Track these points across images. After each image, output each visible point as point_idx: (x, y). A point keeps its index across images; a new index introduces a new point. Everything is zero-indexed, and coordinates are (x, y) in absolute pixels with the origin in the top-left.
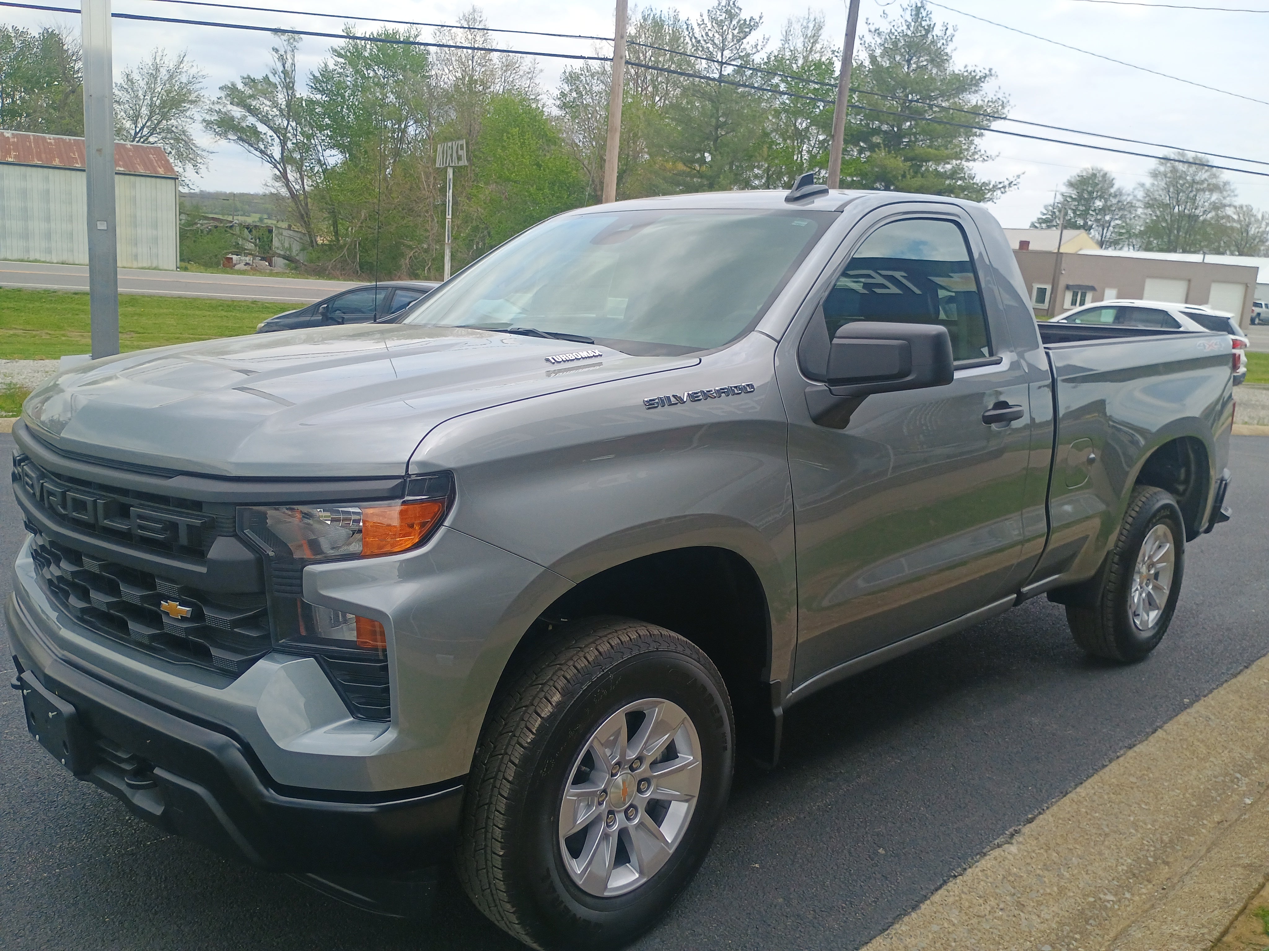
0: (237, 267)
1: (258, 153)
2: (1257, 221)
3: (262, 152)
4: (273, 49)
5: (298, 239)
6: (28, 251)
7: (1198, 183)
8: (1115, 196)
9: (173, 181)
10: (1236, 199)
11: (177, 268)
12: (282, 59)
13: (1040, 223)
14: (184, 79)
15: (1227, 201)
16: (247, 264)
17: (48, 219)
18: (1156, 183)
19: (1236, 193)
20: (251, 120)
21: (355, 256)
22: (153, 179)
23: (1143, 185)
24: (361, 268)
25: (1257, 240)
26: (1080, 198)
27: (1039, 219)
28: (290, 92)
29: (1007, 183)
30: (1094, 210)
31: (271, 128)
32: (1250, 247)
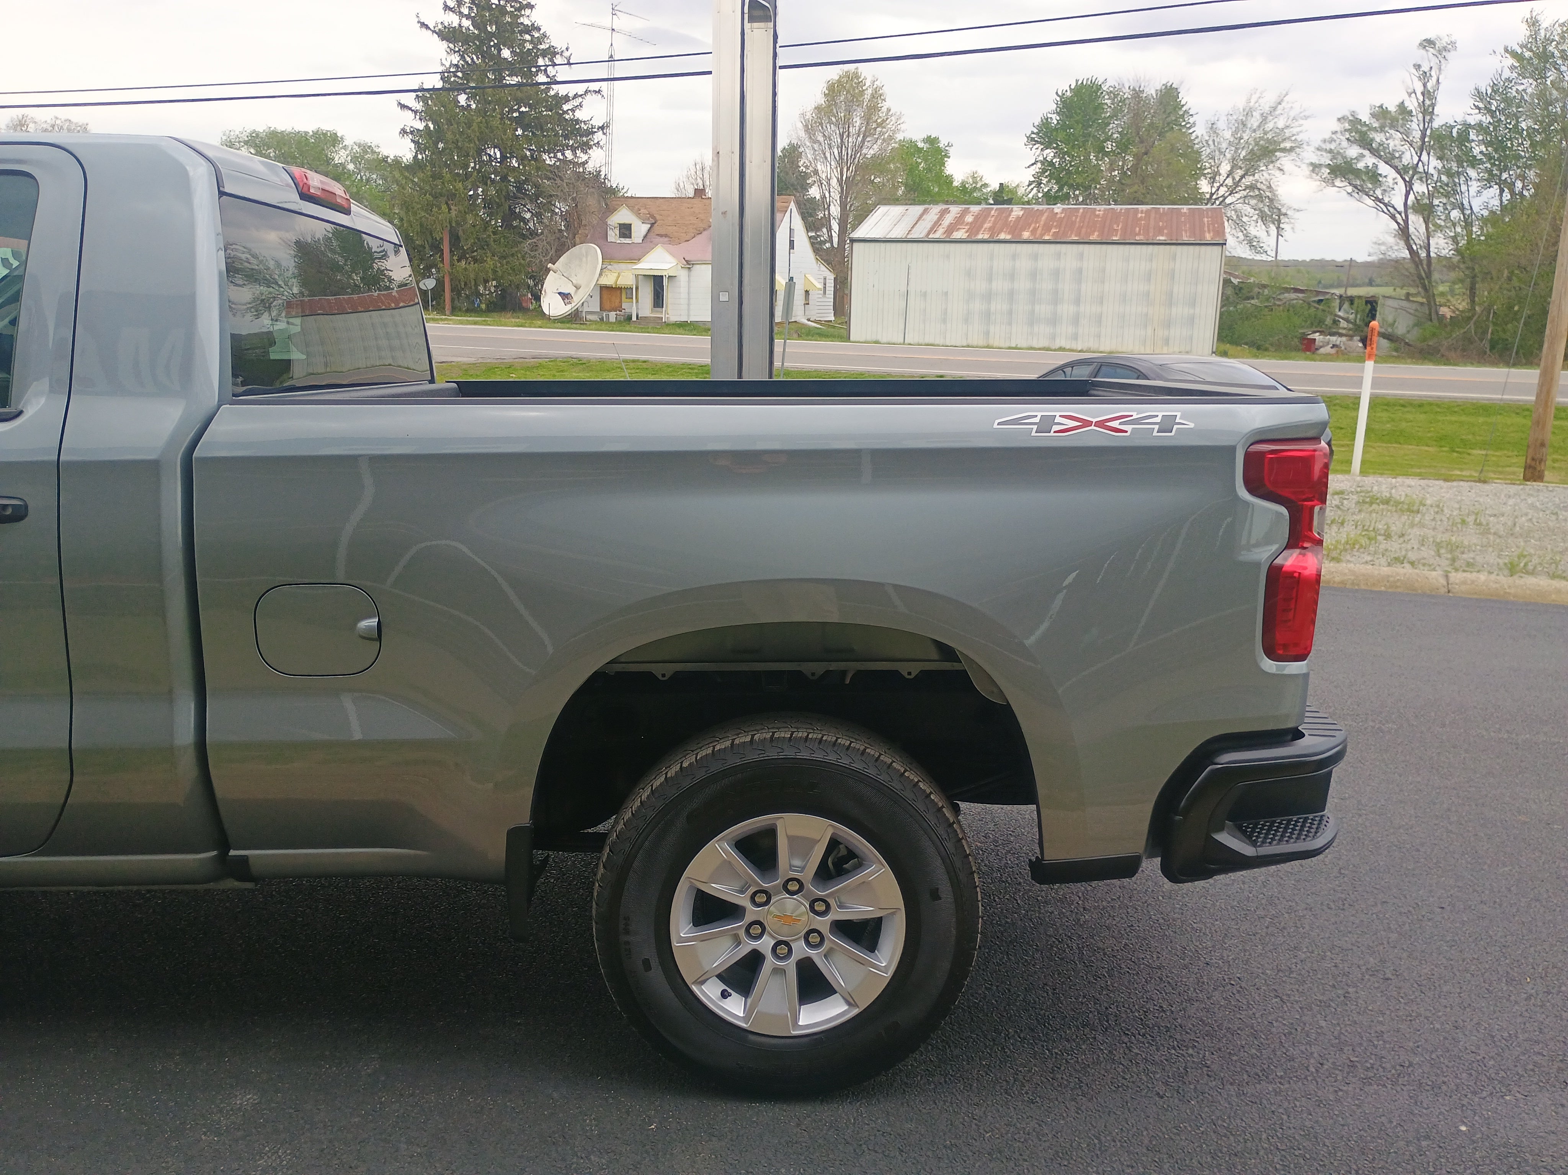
0: (1322, 351)
1: (1371, 203)
3: (1377, 199)
4: (1414, 65)
5: (1412, 311)
6: (1053, 337)
9: (1220, 248)
11: (1213, 352)
12: (1425, 77)
14: (1281, 124)
16: (1334, 346)
17: (1077, 301)
20: (1369, 160)
21: (1485, 332)
22: (1197, 247)
24: (1492, 348)
28: (1428, 118)
31: (1395, 168)
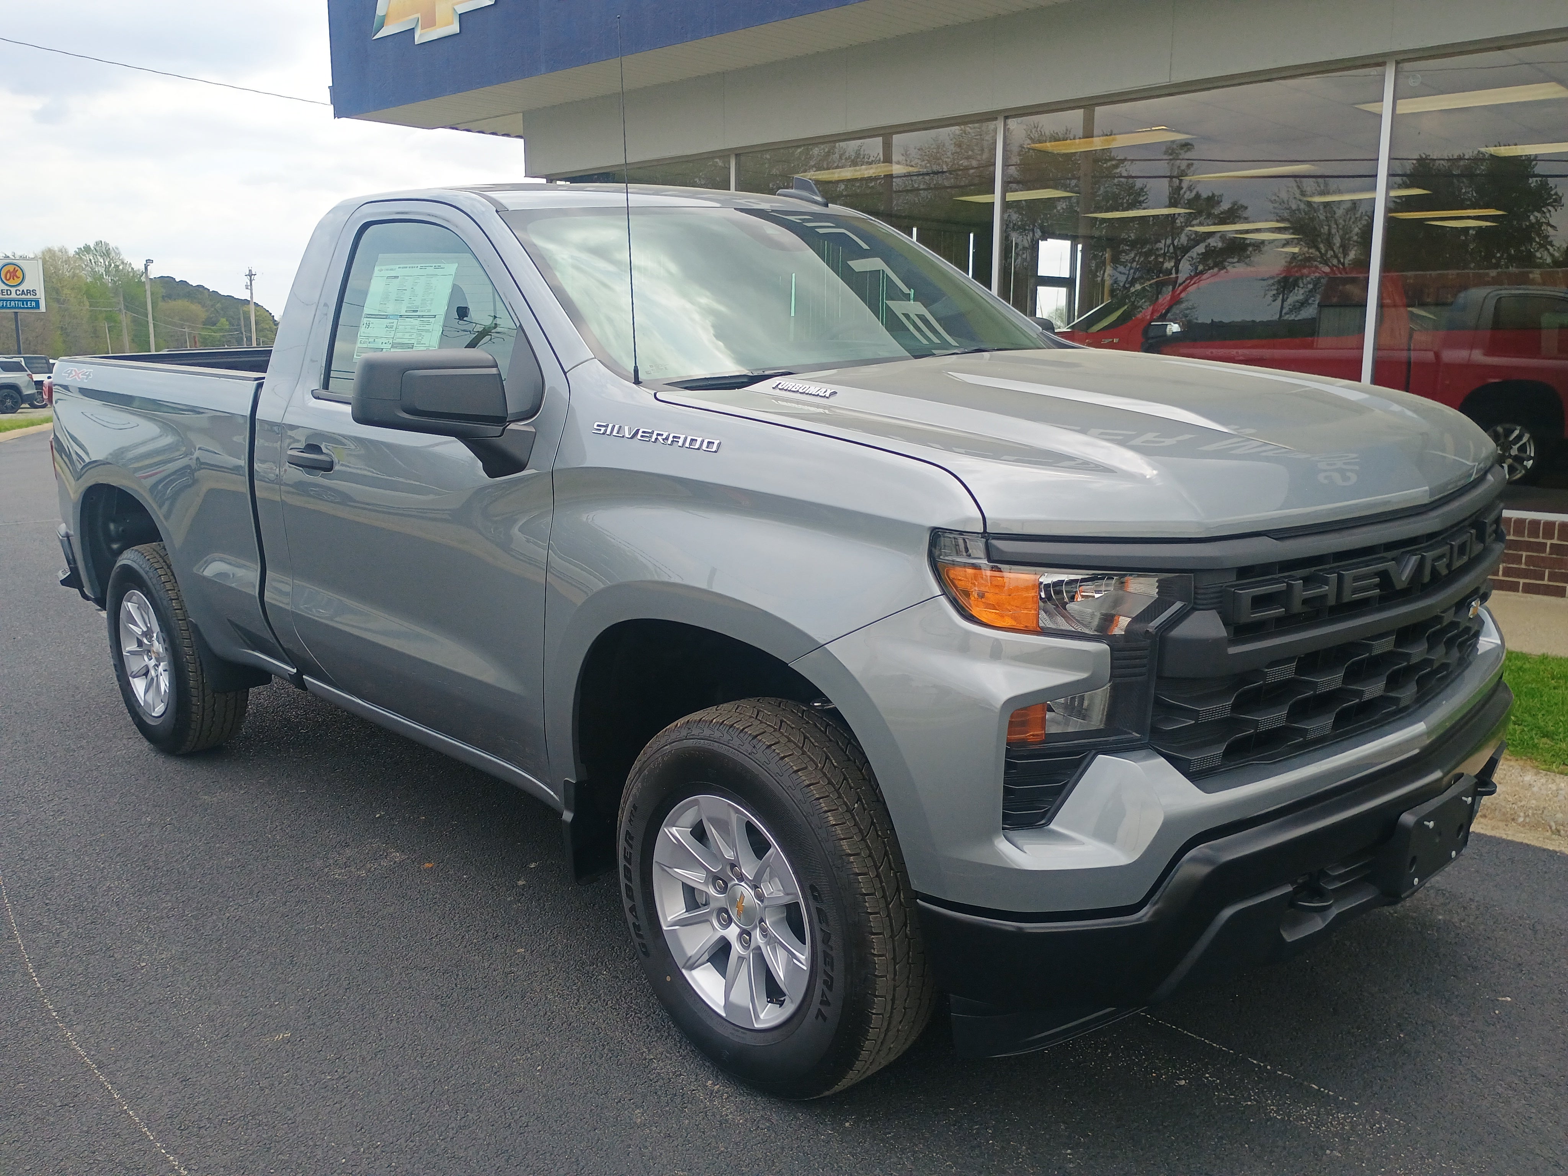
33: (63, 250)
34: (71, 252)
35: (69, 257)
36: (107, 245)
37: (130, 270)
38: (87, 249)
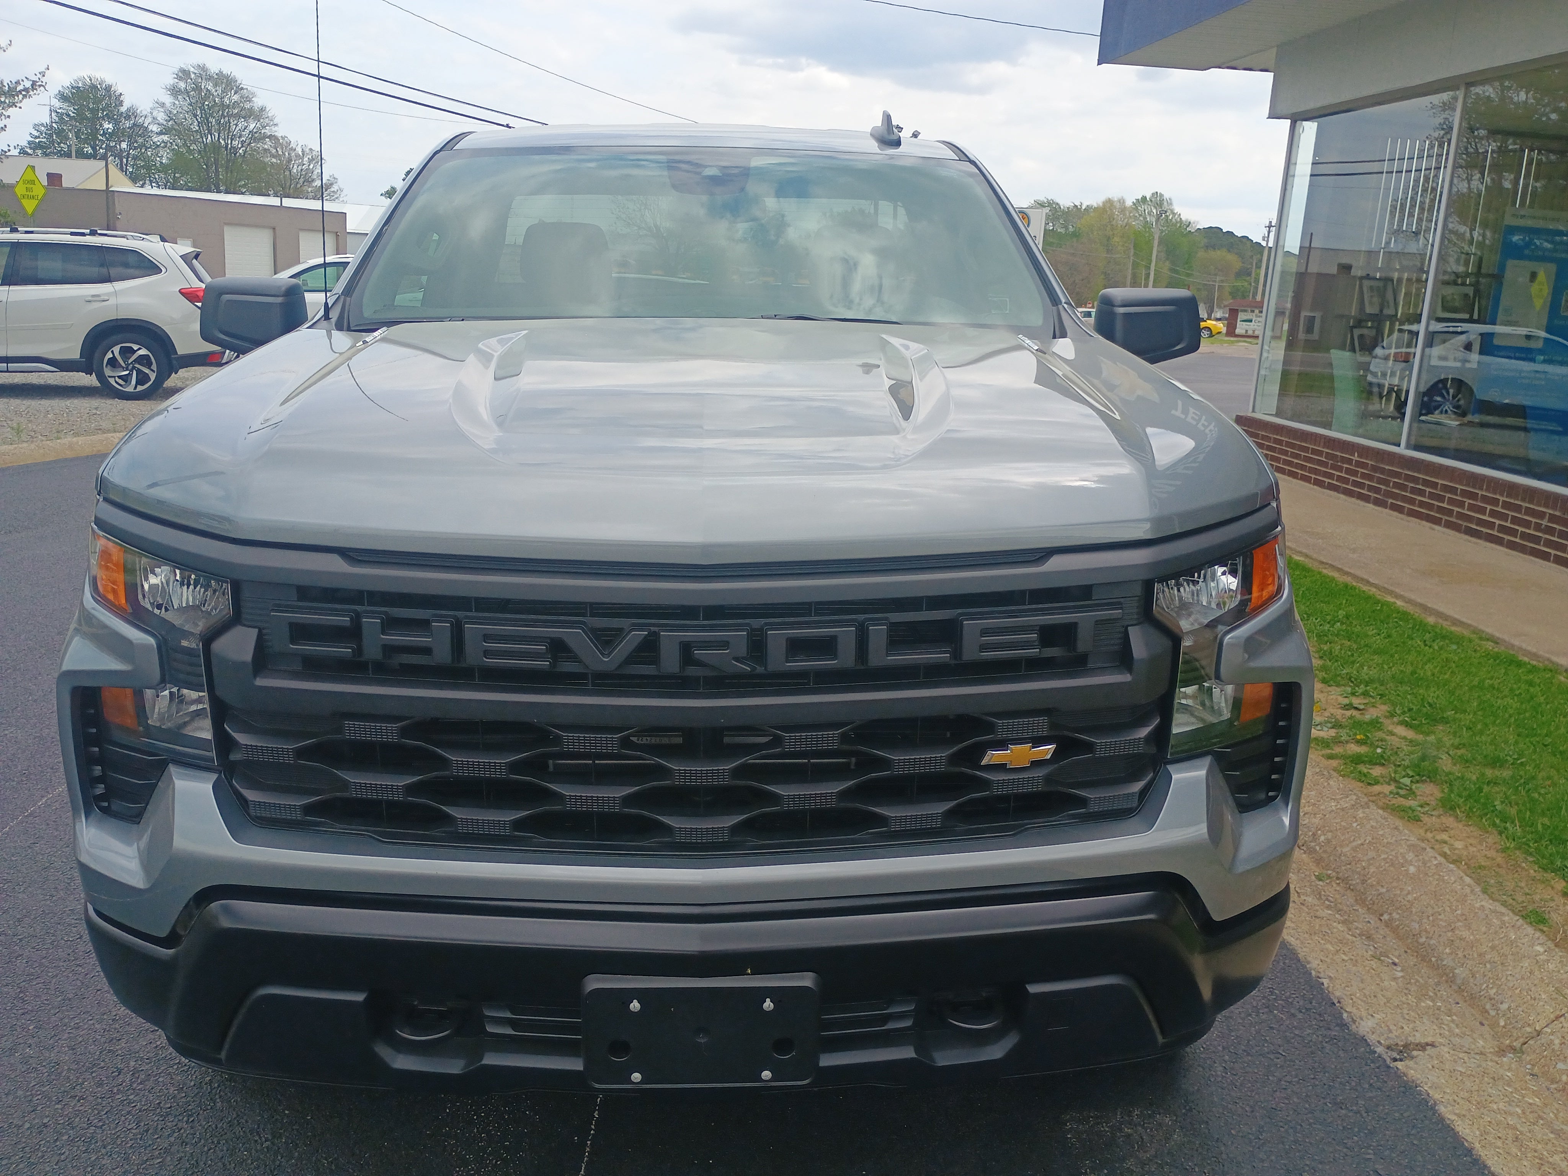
2: (297, 156)
7: (228, 106)
8: (128, 117)
10: (276, 128)
13: (34, 149)
15: (267, 131)
18: (177, 102)
19: (276, 121)
23: (163, 105)
25: (301, 180)
26: (80, 117)
27: (29, 143)
29: (28, 84)
30: (104, 134)
32: (296, 188)
33: (1122, 201)
34: (1129, 203)
35: (1125, 207)
36: (1161, 195)
37: (1179, 219)
38: (1144, 198)
